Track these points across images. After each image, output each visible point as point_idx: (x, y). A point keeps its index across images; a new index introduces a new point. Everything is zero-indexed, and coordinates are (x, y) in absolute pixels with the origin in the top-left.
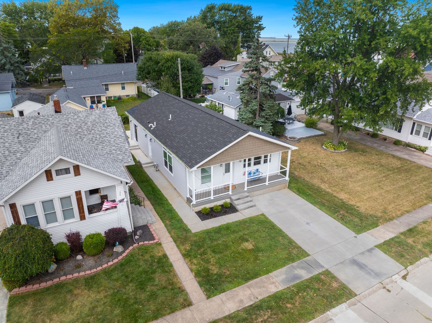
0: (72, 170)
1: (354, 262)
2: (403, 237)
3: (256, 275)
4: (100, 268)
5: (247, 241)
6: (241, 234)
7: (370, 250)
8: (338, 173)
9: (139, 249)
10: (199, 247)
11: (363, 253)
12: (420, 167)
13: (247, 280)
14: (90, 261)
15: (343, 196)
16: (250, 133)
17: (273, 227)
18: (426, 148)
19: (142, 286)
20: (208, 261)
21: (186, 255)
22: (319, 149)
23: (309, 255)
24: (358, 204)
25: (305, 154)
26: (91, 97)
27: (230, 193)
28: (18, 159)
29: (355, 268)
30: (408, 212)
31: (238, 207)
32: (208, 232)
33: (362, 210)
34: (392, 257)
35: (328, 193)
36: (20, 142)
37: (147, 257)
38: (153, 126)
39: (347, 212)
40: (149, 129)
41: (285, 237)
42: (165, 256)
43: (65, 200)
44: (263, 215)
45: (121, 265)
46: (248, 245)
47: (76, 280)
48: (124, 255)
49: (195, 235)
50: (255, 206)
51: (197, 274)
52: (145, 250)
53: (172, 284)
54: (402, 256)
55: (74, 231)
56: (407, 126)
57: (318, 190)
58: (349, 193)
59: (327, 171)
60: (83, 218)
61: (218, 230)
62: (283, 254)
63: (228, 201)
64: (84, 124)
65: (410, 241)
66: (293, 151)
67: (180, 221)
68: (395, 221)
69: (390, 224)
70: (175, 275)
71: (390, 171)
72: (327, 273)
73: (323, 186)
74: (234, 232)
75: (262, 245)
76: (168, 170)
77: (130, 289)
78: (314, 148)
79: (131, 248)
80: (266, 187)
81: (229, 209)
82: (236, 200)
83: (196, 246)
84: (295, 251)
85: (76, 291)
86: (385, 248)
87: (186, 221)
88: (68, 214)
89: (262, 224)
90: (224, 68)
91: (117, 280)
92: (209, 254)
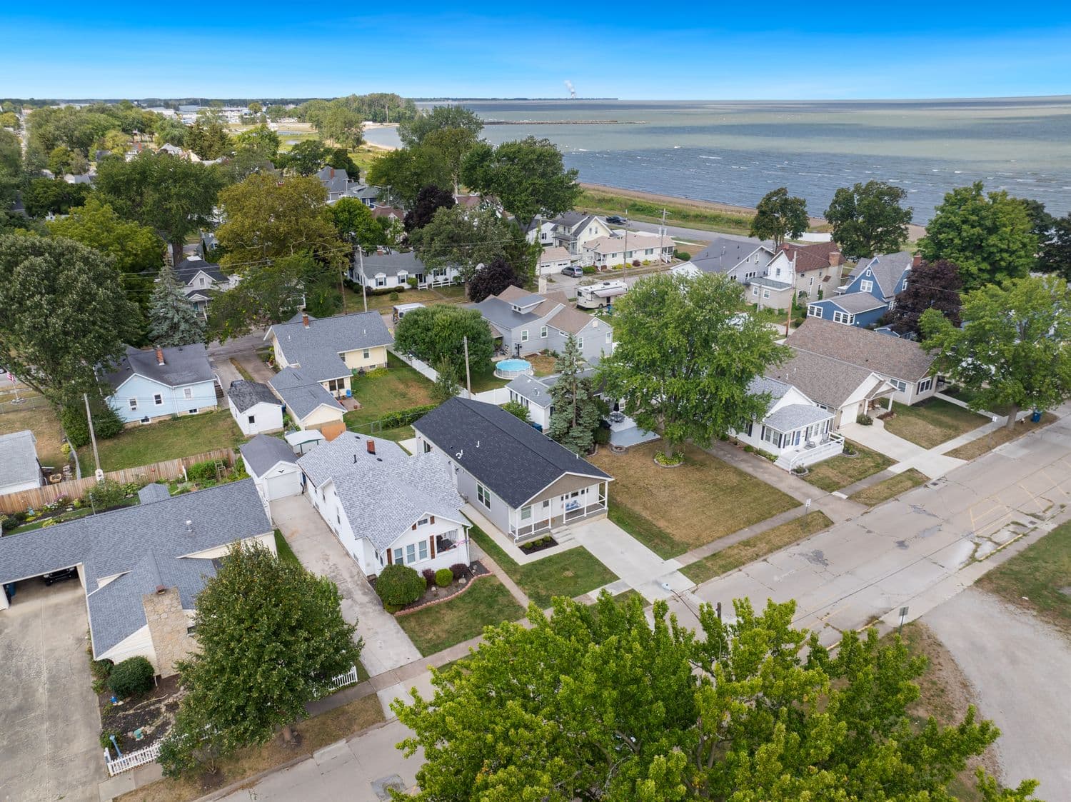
0: (429, 521)
1: (656, 583)
2: (704, 561)
3: (576, 594)
4: (453, 596)
5: (568, 570)
6: (562, 564)
7: (672, 573)
8: (663, 496)
9: (479, 580)
10: (528, 576)
11: (665, 576)
12: (758, 484)
14: (443, 592)
15: (662, 524)
16: (567, 473)
17: (591, 556)
18: (776, 457)
19: (490, 606)
20: (537, 587)
21: (518, 583)
22: (649, 463)
23: (619, 579)
24: (675, 532)
25: (632, 472)
26: (330, 382)
27: (550, 527)
28: (373, 510)
29: (656, 587)
30: (720, 538)
31: (557, 541)
32: (533, 564)
33: (677, 538)
34: (689, 578)
35: (647, 521)
37: (487, 585)
38: (460, 455)
39: (661, 541)
40: (456, 458)
41: (601, 565)
42: (502, 584)
43: (423, 544)
44: (581, 546)
45: (469, 593)
46: (569, 573)
47: (439, 605)
48: (469, 585)
49: (523, 567)
50: (574, 538)
51: (530, 596)
52: (484, 581)
53: (513, 603)
54: (697, 576)
55: (427, 568)
56: (757, 429)
57: (639, 518)
58: (669, 521)
59: (652, 494)
60: (433, 557)
61: (542, 562)
62: (599, 579)
63: (547, 534)
64: (414, 472)
65: (709, 564)
66: (609, 483)
67: (506, 555)
68: (705, 547)
69: (698, 550)
70: (513, 597)
71: (723, 490)
72: (633, 591)
73: (645, 514)
74: (556, 563)
75: (580, 573)
76: (484, 504)
77: (482, 608)
78: (644, 461)
79: (472, 580)
80: (584, 519)
81: (550, 542)
82: (556, 534)
83: (525, 576)
84: (608, 576)
85: (442, 612)
86: (686, 571)
87: (512, 556)
88: (423, 555)
89: (581, 555)
90: (520, 309)
91: (469, 603)
92: (537, 582)
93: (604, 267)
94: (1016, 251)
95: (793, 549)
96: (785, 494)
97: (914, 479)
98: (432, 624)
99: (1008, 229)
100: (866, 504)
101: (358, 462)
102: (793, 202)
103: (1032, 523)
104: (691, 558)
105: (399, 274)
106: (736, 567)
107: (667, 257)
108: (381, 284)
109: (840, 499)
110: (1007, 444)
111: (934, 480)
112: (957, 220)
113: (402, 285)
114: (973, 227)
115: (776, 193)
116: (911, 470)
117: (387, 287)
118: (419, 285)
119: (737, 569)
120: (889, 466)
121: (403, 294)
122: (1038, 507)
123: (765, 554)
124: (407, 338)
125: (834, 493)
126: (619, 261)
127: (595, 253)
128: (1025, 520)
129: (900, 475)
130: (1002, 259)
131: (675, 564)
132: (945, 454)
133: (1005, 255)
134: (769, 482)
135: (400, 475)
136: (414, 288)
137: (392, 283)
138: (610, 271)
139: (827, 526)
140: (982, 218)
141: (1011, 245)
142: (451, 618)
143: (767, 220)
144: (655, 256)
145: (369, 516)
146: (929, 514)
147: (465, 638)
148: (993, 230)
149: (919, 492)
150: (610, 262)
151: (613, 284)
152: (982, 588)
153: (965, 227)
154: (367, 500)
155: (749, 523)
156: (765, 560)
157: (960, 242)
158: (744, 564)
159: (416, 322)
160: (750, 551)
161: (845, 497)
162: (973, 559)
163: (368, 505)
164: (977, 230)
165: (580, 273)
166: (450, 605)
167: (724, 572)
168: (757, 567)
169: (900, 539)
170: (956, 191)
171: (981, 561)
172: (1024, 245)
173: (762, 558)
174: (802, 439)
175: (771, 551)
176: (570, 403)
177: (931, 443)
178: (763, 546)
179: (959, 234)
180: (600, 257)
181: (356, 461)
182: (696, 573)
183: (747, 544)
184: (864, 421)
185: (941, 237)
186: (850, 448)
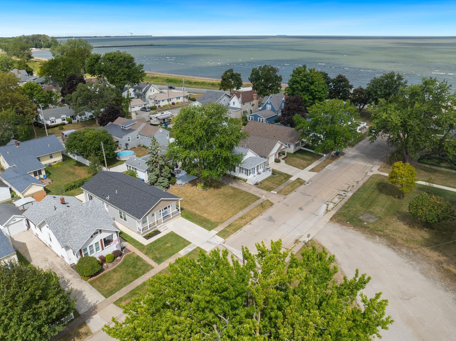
0: (99, 232)
1: (208, 242)
2: (226, 229)
3: (174, 254)
4: (116, 266)
5: (168, 243)
6: (165, 241)
7: (213, 236)
8: (203, 203)
9: (127, 256)
10: (150, 250)
11: (211, 238)
12: (241, 192)
13: (171, 256)
14: (110, 265)
15: (205, 215)
16: (162, 199)
17: (177, 235)
18: (247, 180)
19: (134, 267)
20: (155, 254)
21: (146, 254)
22: (195, 189)
23: (191, 243)
24: (211, 218)
25: (188, 195)
26: (34, 172)
27: (156, 225)
28: (69, 232)
29: (208, 244)
30: (230, 217)
31: (161, 231)
32: (151, 244)
33: (213, 220)
34: (221, 237)
35: (199, 215)
36: (65, 224)
37: (131, 258)
38: (108, 198)
39: (206, 223)
40: (106, 200)
41: (182, 238)
42: (138, 256)
43: (97, 244)
44: (172, 231)
45: (123, 263)
46: (169, 245)
47: (109, 272)
48: (122, 259)
49: (147, 246)
50: (168, 228)
51: (153, 259)
52: (130, 256)
53: (145, 264)
54: (224, 236)
55: (100, 255)
56: (237, 169)
57: (195, 215)
58: (208, 214)
59: (199, 203)
60: (103, 249)
61: (155, 242)
62: (182, 245)
63: (156, 229)
64: (87, 210)
65: (228, 230)
66: (181, 201)
67: (138, 242)
68: (225, 222)
69: (222, 224)
70: (145, 261)
71: (228, 197)
72: (198, 248)
73: (197, 212)
74: (162, 241)
75: (174, 244)
76: (123, 220)
77: (131, 269)
78: (193, 189)
79: (123, 257)
80: (171, 219)
81: (157, 232)
82: (159, 228)
83: (148, 250)
84: (186, 243)
85: (112, 275)
86: (219, 234)
87: (140, 242)
88: (97, 249)
89: (172, 235)
90: (125, 127)
91: (124, 268)
92: (155, 251)
93: (159, 106)
94: (321, 91)
95: (260, 217)
96: (253, 195)
97: (300, 182)
98: (107, 281)
99: (317, 83)
100: (285, 195)
101: (57, 209)
102: (236, 75)
103: (344, 193)
104: (220, 228)
105: (61, 117)
106: (239, 229)
107: (186, 100)
108: (53, 122)
109: (274, 194)
110: (330, 164)
111: (307, 182)
112: (299, 80)
113: (64, 122)
114: (305, 82)
115: (229, 71)
116: (298, 179)
117: (56, 124)
118: (73, 121)
119: (240, 230)
120: (290, 178)
121: (65, 126)
122: (345, 187)
123: (250, 221)
124: (72, 146)
125: (271, 192)
126: (166, 103)
127: (155, 100)
128: (342, 193)
129: (295, 181)
130: (316, 94)
131: (214, 232)
132: (309, 171)
133: (317, 93)
134: (246, 191)
135: (80, 212)
136: (70, 122)
137: (59, 121)
138: (162, 108)
139: (271, 206)
140: (308, 79)
141: (319, 89)
142: (116, 277)
143: (226, 82)
144: (181, 100)
145: (68, 235)
146: (308, 195)
147: (125, 285)
148: (312, 83)
149: (302, 187)
150: (162, 104)
151: (165, 113)
152: (333, 221)
153: (302, 82)
154: (65, 227)
155: (241, 209)
156: (250, 224)
157: (301, 88)
158: (242, 227)
159: (75, 138)
160: (244, 221)
161: (276, 193)
162: (327, 211)
163: (66, 230)
164: (306, 83)
165: (149, 109)
166: (114, 271)
167: (235, 232)
168: (247, 227)
169: (300, 207)
170: (297, 68)
171: (330, 211)
172: (323, 89)
173: (249, 223)
174: (256, 171)
175: (252, 220)
176: (156, 167)
177: (303, 167)
178: (248, 218)
179: (300, 85)
180: (157, 102)
181: (55, 209)
182: (223, 234)
183: (242, 218)
184: (277, 161)
185: (294, 86)
186: (274, 172)
